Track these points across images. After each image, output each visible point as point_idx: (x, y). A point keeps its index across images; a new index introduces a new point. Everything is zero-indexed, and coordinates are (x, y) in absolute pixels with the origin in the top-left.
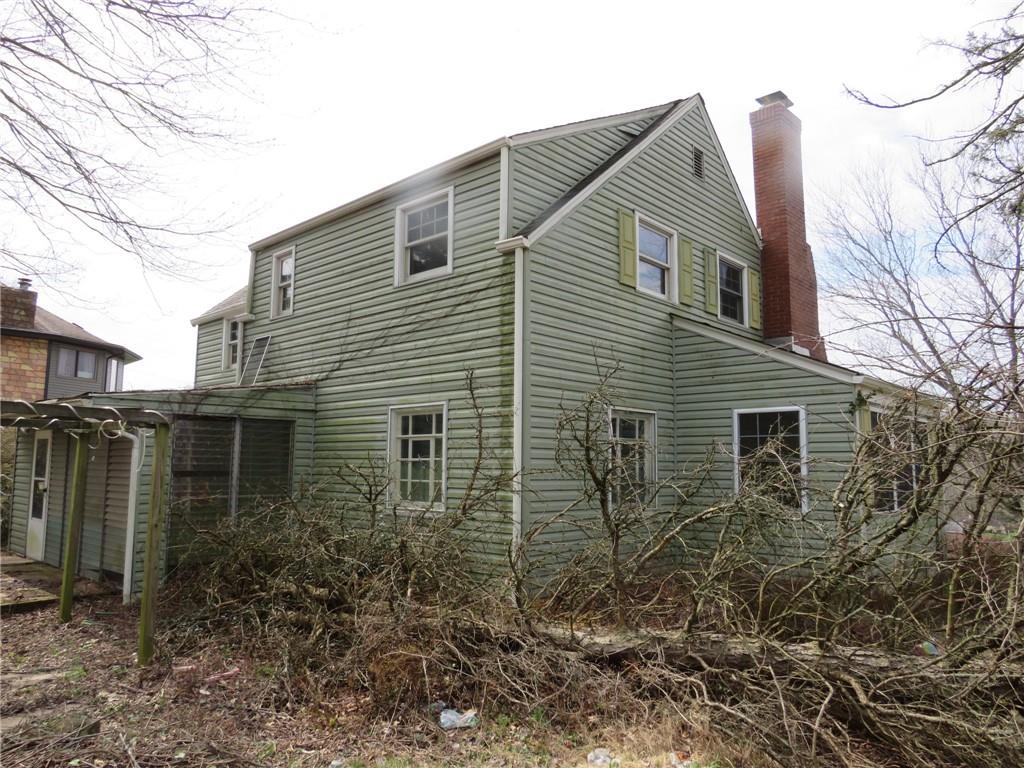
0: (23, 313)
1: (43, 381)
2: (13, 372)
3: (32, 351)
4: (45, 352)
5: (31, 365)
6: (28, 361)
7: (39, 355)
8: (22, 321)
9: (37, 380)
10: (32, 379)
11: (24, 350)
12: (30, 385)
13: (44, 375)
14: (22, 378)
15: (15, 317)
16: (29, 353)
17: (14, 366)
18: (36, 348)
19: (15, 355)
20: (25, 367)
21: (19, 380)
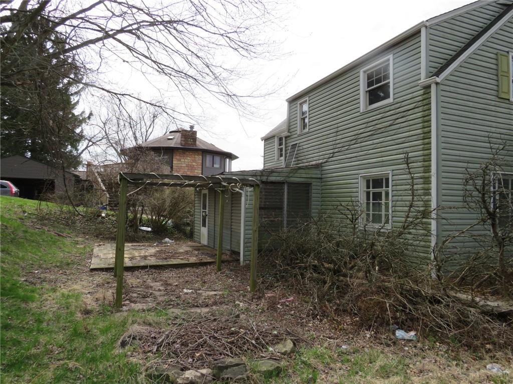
0: (192, 140)
2: (189, 166)
3: (196, 156)
4: (201, 157)
5: (196, 163)
6: (194, 161)
7: (199, 158)
8: (192, 144)
9: (199, 169)
10: (197, 168)
11: (193, 156)
12: (196, 171)
13: (201, 167)
15: (189, 142)
17: (190, 164)
19: (190, 159)
20: (194, 164)
21: (192, 169)
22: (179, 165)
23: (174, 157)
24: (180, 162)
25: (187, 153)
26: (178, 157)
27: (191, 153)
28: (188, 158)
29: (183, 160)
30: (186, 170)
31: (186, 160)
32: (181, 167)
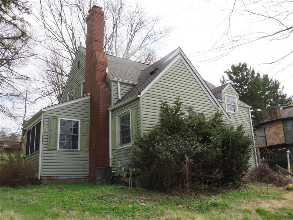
0: (274, 115)
1: (283, 134)
2: (275, 133)
3: (279, 125)
4: (282, 125)
5: (279, 130)
6: (278, 129)
7: (280, 126)
8: (275, 117)
9: (282, 134)
10: (281, 134)
11: (276, 125)
12: (280, 136)
13: (283, 132)
14: (278, 134)
15: (273, 117)
16: (278, 126)
17: (276, 131)
18: (279, 124)
19: (275, 128)
20: (278, 131)
21: (278, 135)
22: (269, 134)
23: (265, 130)
24: (269, 132)
25: (273, 124)
26: (268, 129)
27: (275, 124)
28: (274, 128)
29: (270, 130)
30: (274, 137)
31: (273, 130)
32: (271, 135)
